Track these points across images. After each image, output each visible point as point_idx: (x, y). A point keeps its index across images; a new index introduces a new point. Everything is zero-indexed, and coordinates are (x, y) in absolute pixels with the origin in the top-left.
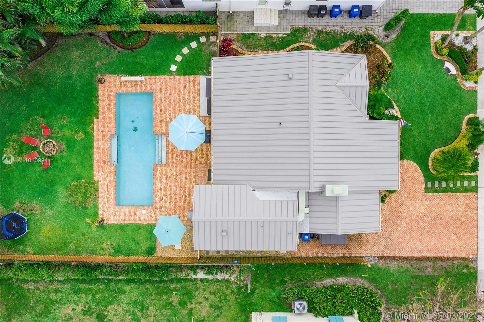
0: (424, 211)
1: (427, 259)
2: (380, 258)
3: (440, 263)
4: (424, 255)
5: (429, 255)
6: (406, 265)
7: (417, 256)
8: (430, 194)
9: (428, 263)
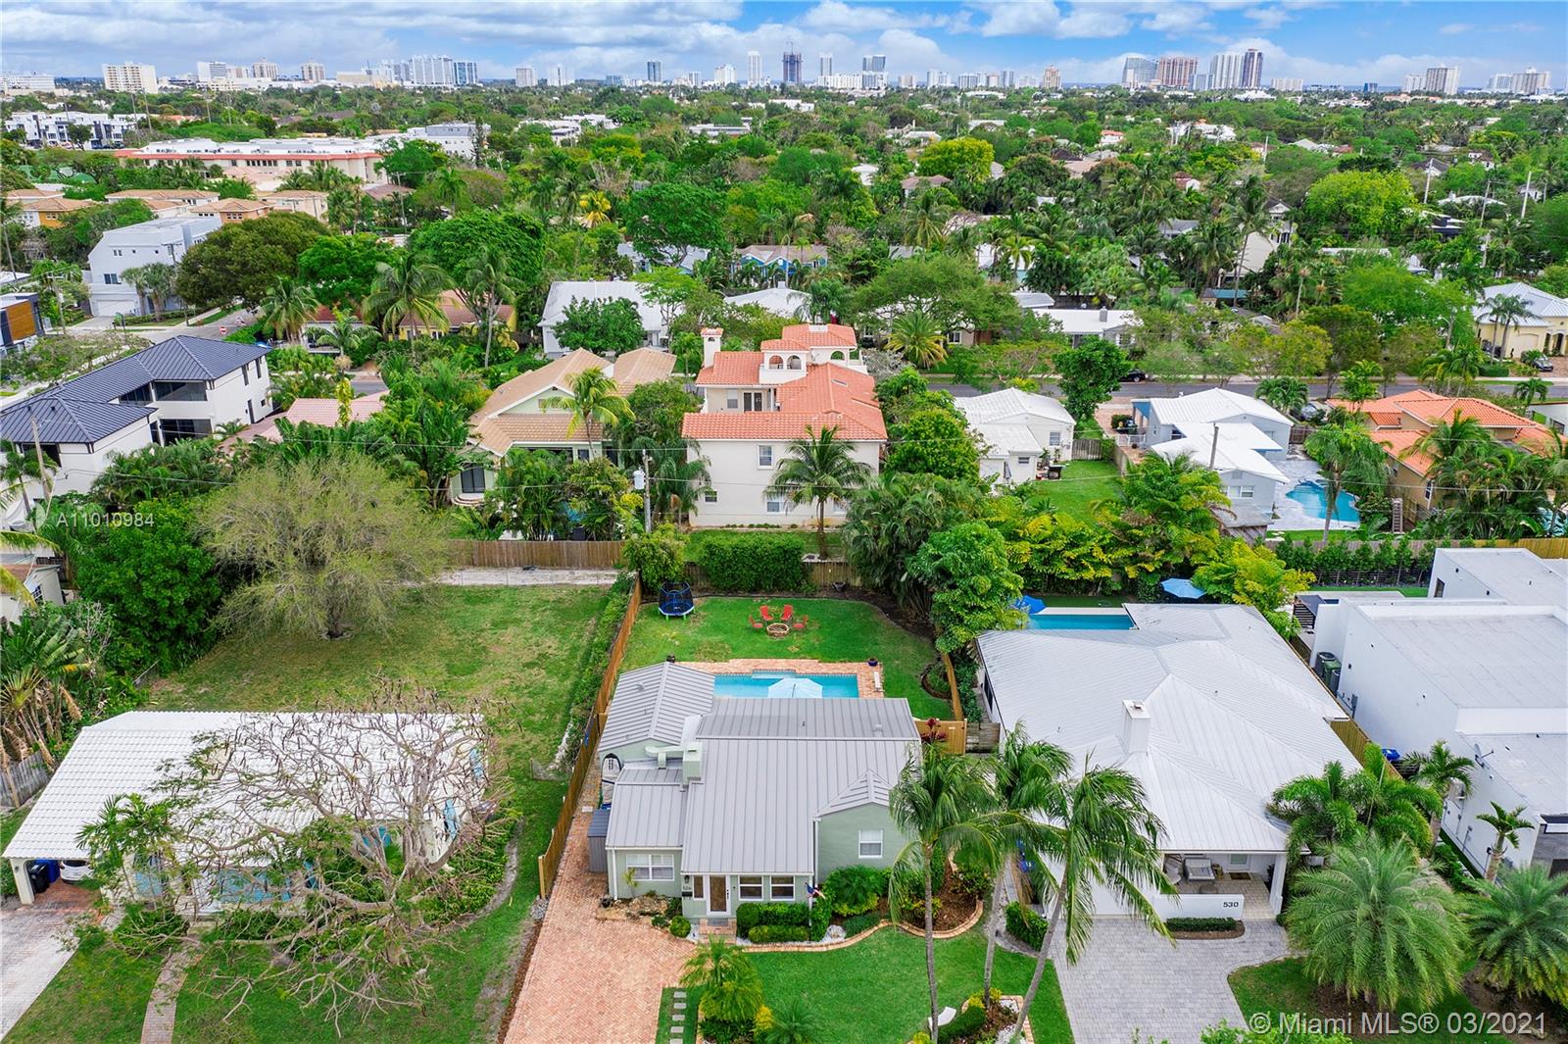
0: (624, 986)
1: (516, 990)
2: (539, 924)
3: (500, 1010)
4: (525, 987)
5: (523, 995)
6: (513, 959)
7: (528, 976)
8: (659, 996)
9: (505, 993)
